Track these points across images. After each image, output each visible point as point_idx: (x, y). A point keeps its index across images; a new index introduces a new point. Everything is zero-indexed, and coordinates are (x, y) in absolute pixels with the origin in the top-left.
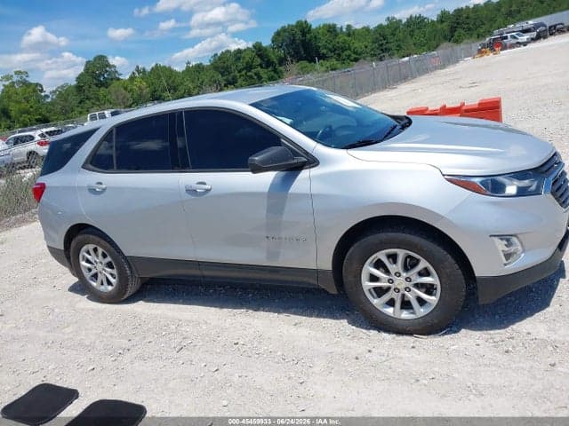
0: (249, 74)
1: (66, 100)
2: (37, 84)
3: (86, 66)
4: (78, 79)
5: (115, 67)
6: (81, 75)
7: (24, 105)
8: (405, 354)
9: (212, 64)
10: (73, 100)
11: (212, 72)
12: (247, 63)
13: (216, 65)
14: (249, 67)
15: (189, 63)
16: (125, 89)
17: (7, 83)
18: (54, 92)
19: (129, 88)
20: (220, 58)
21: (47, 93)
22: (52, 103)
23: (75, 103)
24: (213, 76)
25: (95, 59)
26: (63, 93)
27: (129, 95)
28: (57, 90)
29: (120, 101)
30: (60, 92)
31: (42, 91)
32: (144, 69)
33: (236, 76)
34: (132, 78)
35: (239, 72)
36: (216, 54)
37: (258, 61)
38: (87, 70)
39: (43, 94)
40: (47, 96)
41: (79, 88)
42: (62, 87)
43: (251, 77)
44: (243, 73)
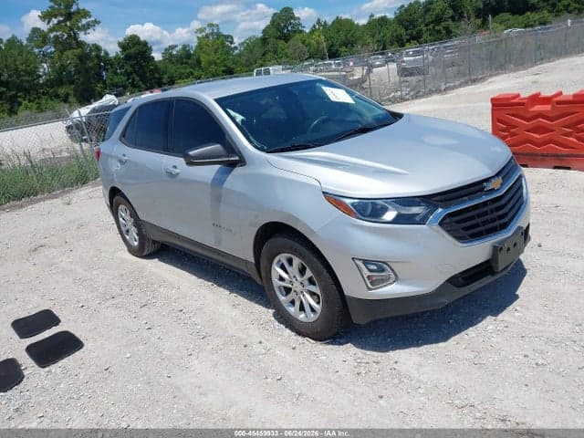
0: (437, 28)
1: (251, 52)
2: (229, 36)
3: (273, 18)
4: (264, 31)
5: (299, 19)
6: (267, 28)
7: (213, 57)
8: (283, 353)
9: (397, 17)
10: (258, 52)
11: (395, 26)
12: (437, 15)
13: (401, 18)
14: (438, 20)
15: (372, 16)
16: (303, 43)
17: (200, 35)
18: (242, 44)
19: (307, 42)
20: (406, 10)
21: (236, 45)
22: (239, 55)
23: (259, 55)
24: (396, 30)
25: (281, 11)
26: (250, 46)
27: (306, 49)
28: (245, 42)
29: (297, 55)
30: (248, 44)
31: (232, 43)
32: (325, 22)
33: (421, 30)
34: (313, 31)
35: (426, 25)
36: (403, 6)
37: (451, 12)
38: (273, 22)
39: (233, 46)
40: (236, 48)
41: (264, 40)
42: (250, 38)
43: (439, 32)
44: (431, 27)
